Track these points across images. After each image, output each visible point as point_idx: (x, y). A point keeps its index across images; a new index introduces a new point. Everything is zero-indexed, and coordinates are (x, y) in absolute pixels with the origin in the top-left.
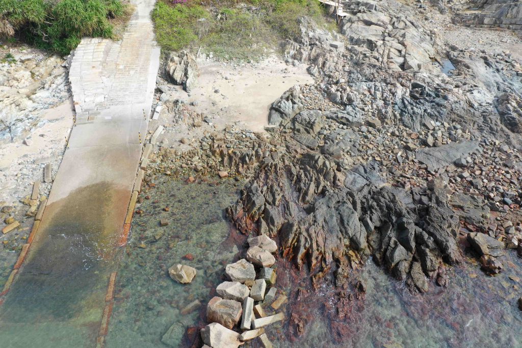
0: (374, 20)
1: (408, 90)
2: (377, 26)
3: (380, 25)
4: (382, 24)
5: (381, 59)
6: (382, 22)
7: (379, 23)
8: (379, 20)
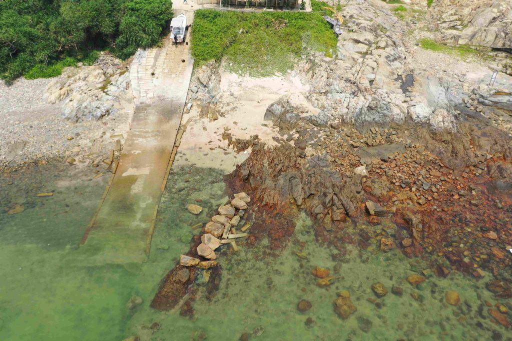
0: (362, 40)
1: (368, 102)
2: (363, 45)
3: (366, 44)
4: (368, 43)
5: (356, 75)
6: (369, 41)
7: (365, 42)
8: (366, 40)
